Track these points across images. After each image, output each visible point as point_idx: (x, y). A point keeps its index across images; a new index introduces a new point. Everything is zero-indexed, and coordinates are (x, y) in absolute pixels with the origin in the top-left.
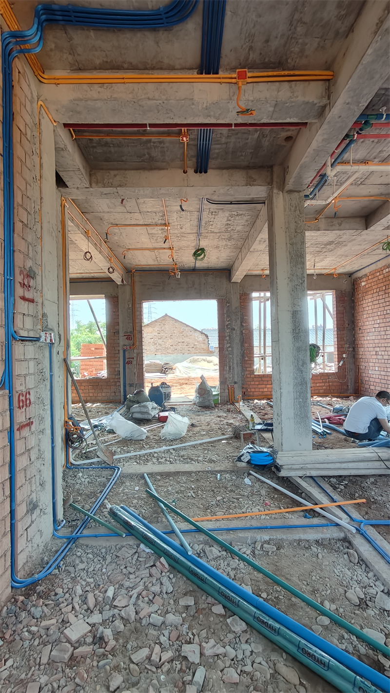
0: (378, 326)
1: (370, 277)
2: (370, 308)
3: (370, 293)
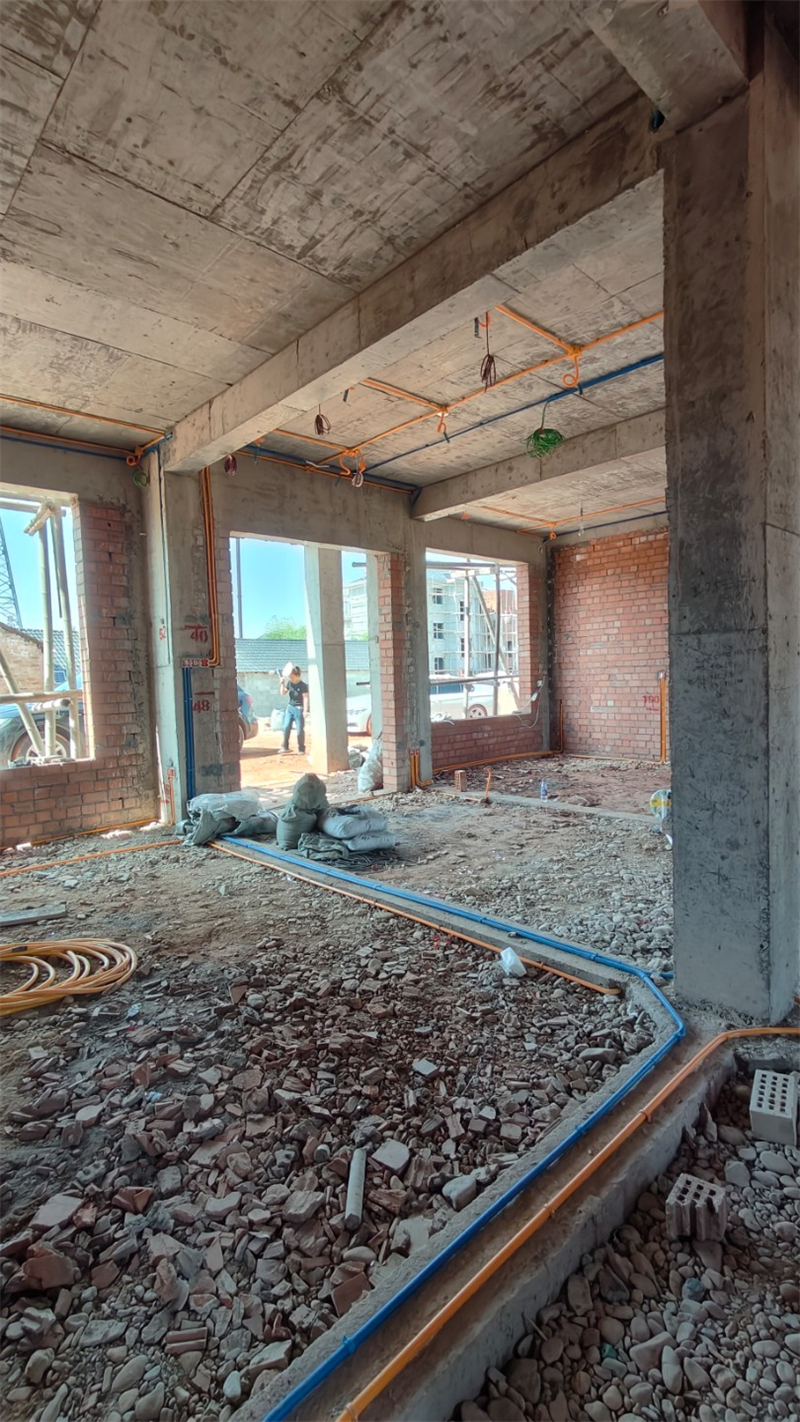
0: (616, 631)
1: (598, 547)
2: (596, 600)
3: (596, 574)
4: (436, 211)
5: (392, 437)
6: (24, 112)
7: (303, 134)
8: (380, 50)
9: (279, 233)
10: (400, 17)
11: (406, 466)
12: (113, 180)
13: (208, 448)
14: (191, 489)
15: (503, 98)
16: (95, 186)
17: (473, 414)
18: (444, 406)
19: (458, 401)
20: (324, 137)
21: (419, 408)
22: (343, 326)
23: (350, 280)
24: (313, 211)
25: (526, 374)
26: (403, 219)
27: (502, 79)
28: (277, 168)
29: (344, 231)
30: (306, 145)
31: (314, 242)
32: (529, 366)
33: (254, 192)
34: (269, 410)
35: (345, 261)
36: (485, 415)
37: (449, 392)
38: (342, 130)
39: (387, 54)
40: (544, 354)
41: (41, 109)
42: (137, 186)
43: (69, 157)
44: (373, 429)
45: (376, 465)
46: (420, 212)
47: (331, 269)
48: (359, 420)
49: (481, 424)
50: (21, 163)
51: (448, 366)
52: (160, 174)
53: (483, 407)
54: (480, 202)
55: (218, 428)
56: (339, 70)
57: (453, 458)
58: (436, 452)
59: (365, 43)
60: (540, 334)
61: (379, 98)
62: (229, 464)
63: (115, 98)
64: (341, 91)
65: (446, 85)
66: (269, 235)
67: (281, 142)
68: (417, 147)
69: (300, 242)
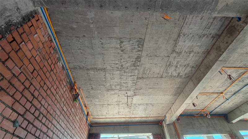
4: (199, 58)
5: (212, 104)
6: (135, 75)
7: (171, 59)
8: (178, 43)
9: (173, 75)
10: (180, 37)
11: (219, 110)
12: (147, 79)
13: (173, 117)
14: (172, 127)
15: (203, 37)
16: (145, 81)
17: (231, 92)
18: (222, 93)
19: (225, 91)
20: (175, 58)
21: (216, 95)
22: (190, 85)
23: (188, 77)
24: (177, 69)
25: (240, 79)
26: (194, 63)
27: (201, 35)
28: (169, 66)
29: (184, 70)
30: (172, 60)
31: (179, 73)
32: (240, 76)
33: (167, 71)
34: (182, 105)
35: (186, 74)
36: (234, 91)
37: (221, 90)
38: (177, 56)
39: (180, 43)
40: (242, 73)
41: (136, 74)
42: (150, 78)
43: (140, 78)
44: (206, 104)
45: (211, 112)
46: (196, 60)
47: (184, 76)
48: (202, 102)
49: (235, 94)
50: (135, 82)
51: (218, 84)
52: (153, 75)
53: (232, 90)
54: (208, 53)
55: (173, 113)
56: (173, 49)
57: (232, 104)
58: (226, 104)
59: (176, 43)
60: (238, 69)
61: (181, 49)
62: (178, 119)
63: (145, 68)
64: (175, 51)
65: (192, 41)
66: (171, 76)
67: (168, 62)
68: (191, 51)
69: (177, 75)
